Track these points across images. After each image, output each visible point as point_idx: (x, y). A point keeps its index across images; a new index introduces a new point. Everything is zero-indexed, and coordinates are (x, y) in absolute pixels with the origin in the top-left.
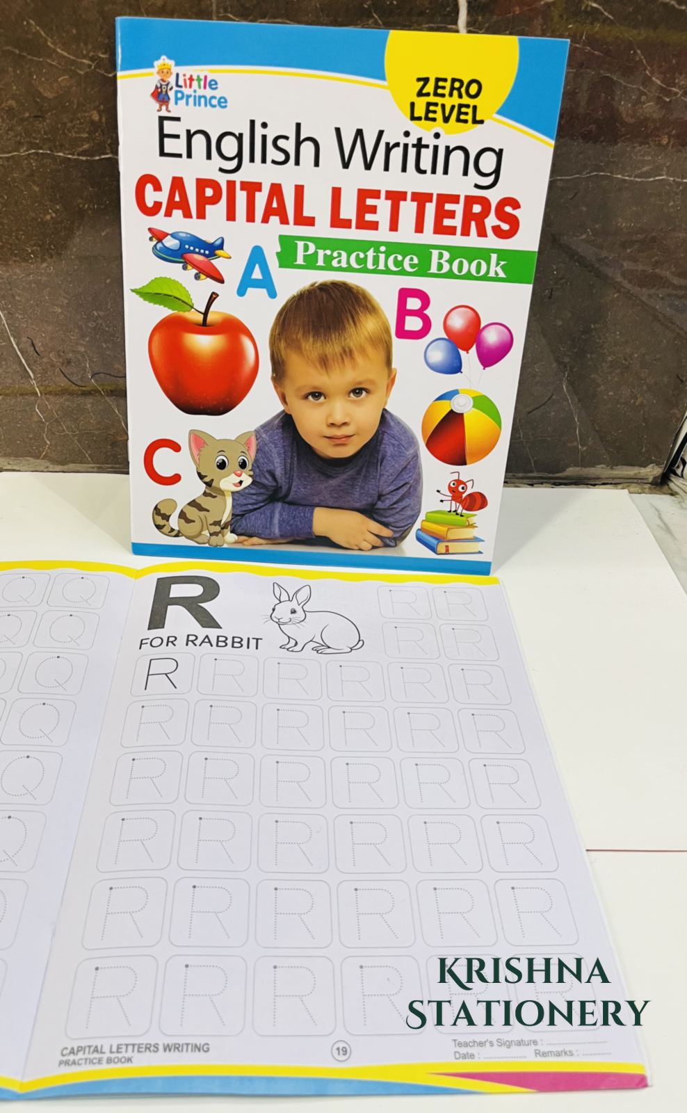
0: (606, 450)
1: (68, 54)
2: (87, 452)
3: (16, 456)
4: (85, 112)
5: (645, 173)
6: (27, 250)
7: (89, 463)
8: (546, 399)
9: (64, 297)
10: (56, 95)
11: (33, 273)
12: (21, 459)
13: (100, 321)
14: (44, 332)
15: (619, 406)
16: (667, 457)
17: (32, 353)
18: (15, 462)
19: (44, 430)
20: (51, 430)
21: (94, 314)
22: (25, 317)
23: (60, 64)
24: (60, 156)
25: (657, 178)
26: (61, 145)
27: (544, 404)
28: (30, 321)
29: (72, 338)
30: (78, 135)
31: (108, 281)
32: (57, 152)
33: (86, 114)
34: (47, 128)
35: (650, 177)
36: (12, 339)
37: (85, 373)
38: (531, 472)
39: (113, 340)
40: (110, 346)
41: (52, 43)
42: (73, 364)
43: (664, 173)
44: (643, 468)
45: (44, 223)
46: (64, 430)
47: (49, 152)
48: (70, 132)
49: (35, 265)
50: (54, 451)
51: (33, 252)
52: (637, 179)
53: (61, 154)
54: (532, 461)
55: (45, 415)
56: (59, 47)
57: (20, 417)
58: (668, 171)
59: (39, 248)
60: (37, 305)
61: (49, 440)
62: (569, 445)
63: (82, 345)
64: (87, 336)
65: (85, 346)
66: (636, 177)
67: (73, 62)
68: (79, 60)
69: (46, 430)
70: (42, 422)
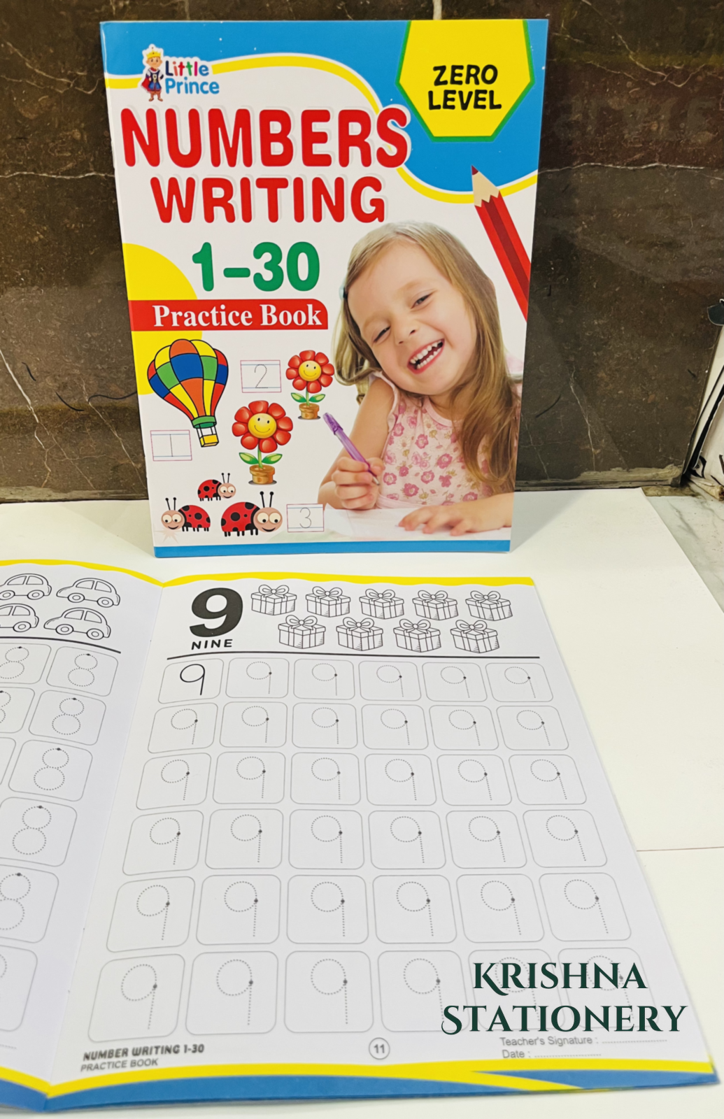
0: (620, 451)
1: (47, 73)
2: (88, 478)
3: (18, 486)
4: (67, 130)
5: (636, 160)
6: (17, 274)
7: (91, 489)
8: (554, 402)
9: (56, 319)
10: (37, 115)
11: (24, 297)
12: (23, 488)
14: (38, 356)
15: (630, 405)
16: (685, 456)
17: (27, 378)
18: (18, 491)
19: (44, 457)
20: (51, 457)
22: (19, 342)
23: (38, 84)
24: (44, 177)
25: (650, 165)
26: (45, 167)
27: (552, 407)
28: (23, 346)
30: (61, 155)
32: (42, 173)
33: (68, 133)
34: (29, 149)
35: (642, 165)
36: (7, 365)
37: (82, 397)
38: (545, 478)
41: (30, 64)
42: (70, 388)
43: (657, 160)
44: (660, 469)
45: (32, 245)
46: (64, 457)
47: (33, 173)
48: (54, 153)
50: (56, 478)
51: (22, 276)
52: (630, 168)
53: (45, 175)
54: (545, 468)
55: (44, 441)
56: (37, 68)
57: (20, 445)
58: (660, 157)
59: (28, 271)
60: (30, 329)
61: (50, 468)
62: (582, 448)
63: (77, 368)
65: (80, 369)
66: (628, 165)
67: (53, 82)
68: (58, 79)
69: (46, 456)
70: (43, 450)
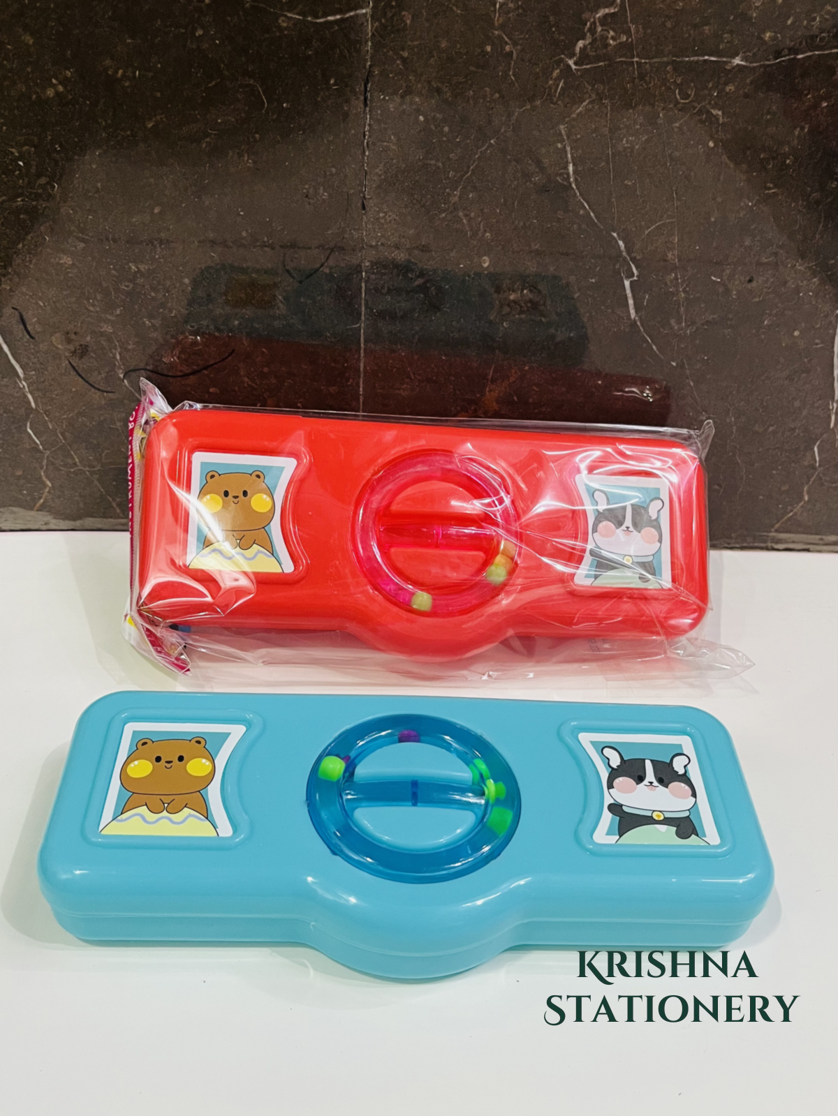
13: (140, 281)
21: (130, 268)
29: (91, 308)
31: (156, 211)
39: (162, 312)
40: (157, 322)
49: (26, 180)
64: (119, 307)
